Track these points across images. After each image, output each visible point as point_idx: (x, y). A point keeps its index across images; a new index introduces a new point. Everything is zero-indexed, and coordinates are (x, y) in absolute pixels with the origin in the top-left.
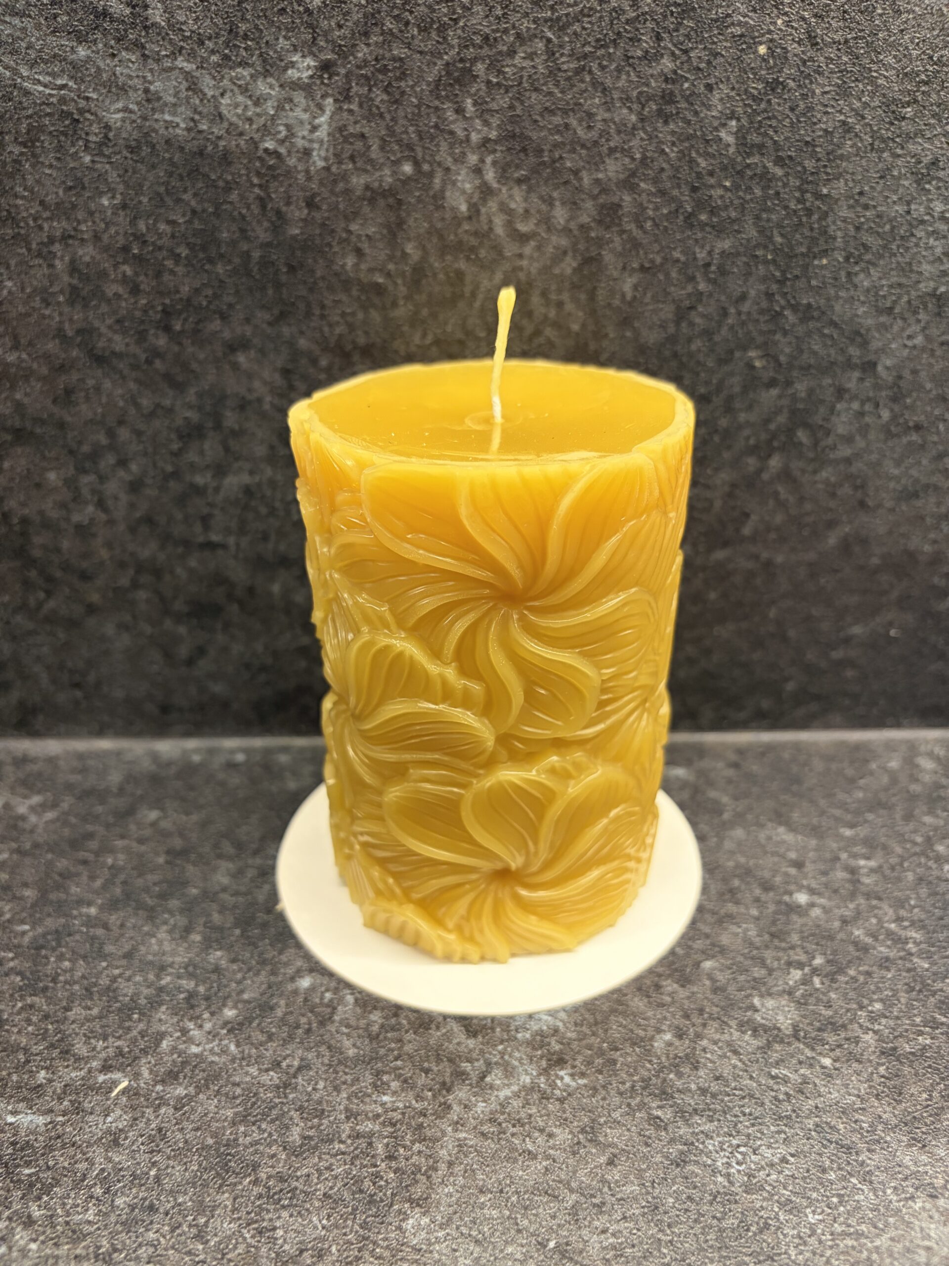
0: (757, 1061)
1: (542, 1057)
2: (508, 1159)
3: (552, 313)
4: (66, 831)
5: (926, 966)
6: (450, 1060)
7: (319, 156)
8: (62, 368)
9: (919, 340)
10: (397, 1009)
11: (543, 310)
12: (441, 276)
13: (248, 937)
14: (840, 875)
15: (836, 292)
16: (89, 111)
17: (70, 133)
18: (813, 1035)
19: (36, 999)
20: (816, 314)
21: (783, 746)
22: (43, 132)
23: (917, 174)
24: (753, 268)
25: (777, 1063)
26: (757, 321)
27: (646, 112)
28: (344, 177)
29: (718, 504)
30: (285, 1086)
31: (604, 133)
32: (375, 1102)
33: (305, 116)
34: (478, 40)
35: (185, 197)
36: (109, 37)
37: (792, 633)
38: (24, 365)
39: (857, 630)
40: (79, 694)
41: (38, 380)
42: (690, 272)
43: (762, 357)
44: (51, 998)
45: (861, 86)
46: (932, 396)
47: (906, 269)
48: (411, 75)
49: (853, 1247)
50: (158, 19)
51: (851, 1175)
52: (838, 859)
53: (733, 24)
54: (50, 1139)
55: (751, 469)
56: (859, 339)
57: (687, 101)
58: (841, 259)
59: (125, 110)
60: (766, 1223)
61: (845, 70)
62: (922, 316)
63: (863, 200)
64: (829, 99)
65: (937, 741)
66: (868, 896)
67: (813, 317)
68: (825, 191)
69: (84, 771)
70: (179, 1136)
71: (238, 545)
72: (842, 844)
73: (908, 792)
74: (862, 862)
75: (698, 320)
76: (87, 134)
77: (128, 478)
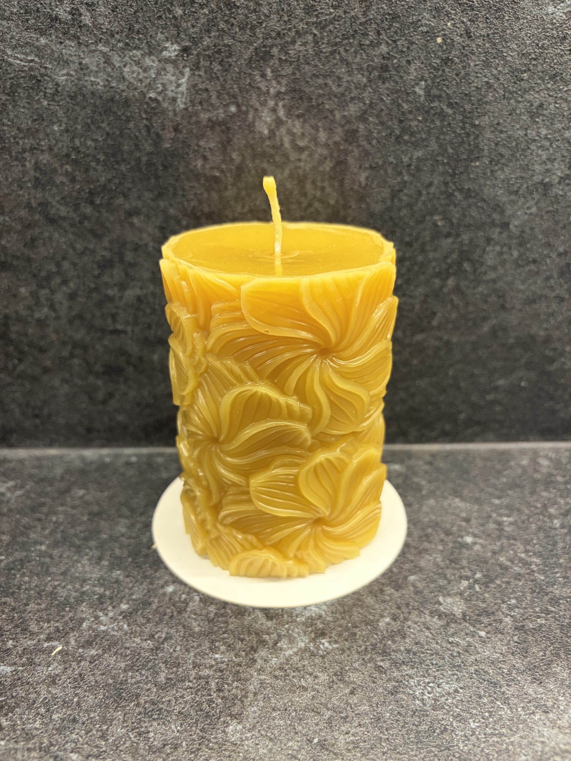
0: (441, 634)
1: (312, 632)
2: (290, 691)
3: (318, 194)
4: (29, 502)
5: (543, 578)
6: (257, 634)
7: (181, 101)
8: (29, 226)
9: (534, 210)
10: (225, 604)
11: (313, 192)
12: (253, 172)
13: (137, 563)
14: (492, 526)
15: (485, 182)
16: (47, 75)
17: (36, 87)
18: (475, 618)
19: (8, 599)
20: (473, 194)
21: (459, 452)
22: (20, 87)
23: (530, 112)
24: (436, 168)
25: (453, 635)
26: (439, 198)
27: (372, 76)
28: (196, 114)
29: (417, 307)
30: (157, 649)
31: (348, 89)
32: (211, 658)
33: (173, 79)
34: (273, 34)
35: (103, 125)
36: (59, 32)
37: (462, 384)
38: (7, 224)
39: (501, 382)
40: (38, 421)
41: (15, 233)
42: (399, 169)
43: (442, 219)
44: (16, 598)
45: (497, 61)
46: (542, 243)
47: (526, 168)
48: (235, 55)
49: (498, 742)
50: (87, 22)
51: (497, 700)
52: (491, 517)
53: (422, 25)
54: (14, 680)
55: (437, 286)
56: (499, 209)
57: (396, 70)
58: (487, 163)
59: (68, 74)
60: (445, 728)
61: (488, 52)
62: (536, 196)
63: (499, 128)
64: (479, 69)
65: (550, 449)
66: (508, 538)
67: (471, 196)
68: (477, 123)
69: (40, 467)
70: (92, 678)
71: (133, 331)
72: (493, 508)
73: (533, 478)
74: (505, 519)
75: (404, 198)
76: (45, 88)
77: (68, 291)
